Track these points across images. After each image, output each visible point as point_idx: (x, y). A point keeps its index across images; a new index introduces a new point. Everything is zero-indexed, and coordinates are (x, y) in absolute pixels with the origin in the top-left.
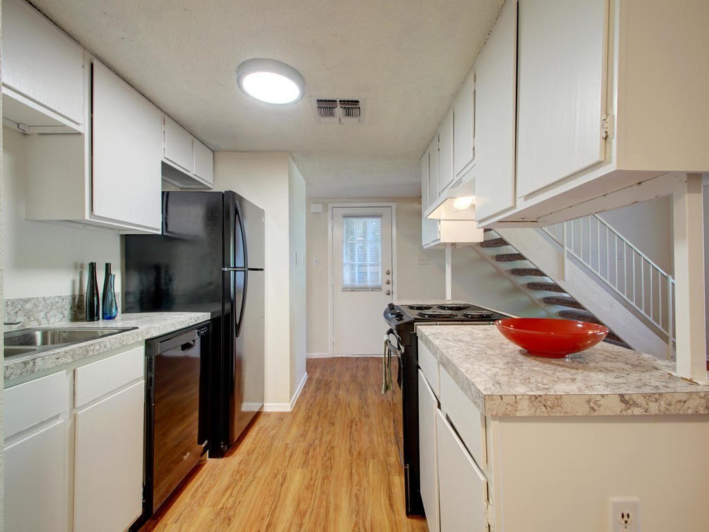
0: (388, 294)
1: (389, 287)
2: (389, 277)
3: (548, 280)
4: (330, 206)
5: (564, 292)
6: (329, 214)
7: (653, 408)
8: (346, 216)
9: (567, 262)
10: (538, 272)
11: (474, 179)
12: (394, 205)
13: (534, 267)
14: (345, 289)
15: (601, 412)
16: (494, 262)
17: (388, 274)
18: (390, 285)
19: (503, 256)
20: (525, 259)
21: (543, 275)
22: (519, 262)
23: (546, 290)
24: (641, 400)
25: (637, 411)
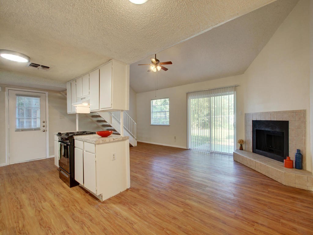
0: (44, 131)
1: (44, 128)
2: (44, 124)
3: (107, 124)
4: (7, 89)
5: (112, 127)
6: (6, 93)
7: (117, 140)
8: (17, 95)
9: (113, 119)
10: (105, 121)
11: (89, 100)
12: (47, 93)
13: (104, 120)
14: (17, 130)
15: (111, 141)
16: (91, 118)
17: (44, 122)
18: (45, 127)
19: (94, 116)
20: (101, 117)
21: (106, 122)
22: (99, 118)
23: (107, 127)
24: (115, 139)
25: (115, 140)
